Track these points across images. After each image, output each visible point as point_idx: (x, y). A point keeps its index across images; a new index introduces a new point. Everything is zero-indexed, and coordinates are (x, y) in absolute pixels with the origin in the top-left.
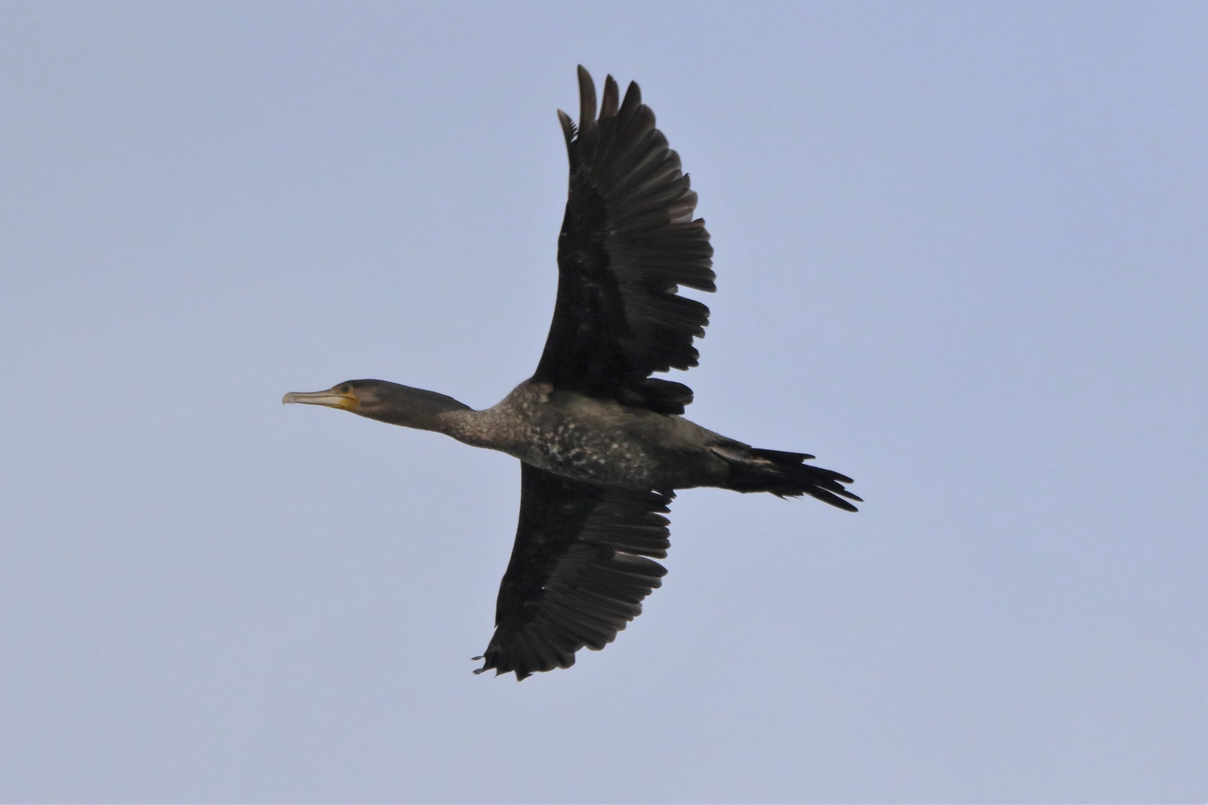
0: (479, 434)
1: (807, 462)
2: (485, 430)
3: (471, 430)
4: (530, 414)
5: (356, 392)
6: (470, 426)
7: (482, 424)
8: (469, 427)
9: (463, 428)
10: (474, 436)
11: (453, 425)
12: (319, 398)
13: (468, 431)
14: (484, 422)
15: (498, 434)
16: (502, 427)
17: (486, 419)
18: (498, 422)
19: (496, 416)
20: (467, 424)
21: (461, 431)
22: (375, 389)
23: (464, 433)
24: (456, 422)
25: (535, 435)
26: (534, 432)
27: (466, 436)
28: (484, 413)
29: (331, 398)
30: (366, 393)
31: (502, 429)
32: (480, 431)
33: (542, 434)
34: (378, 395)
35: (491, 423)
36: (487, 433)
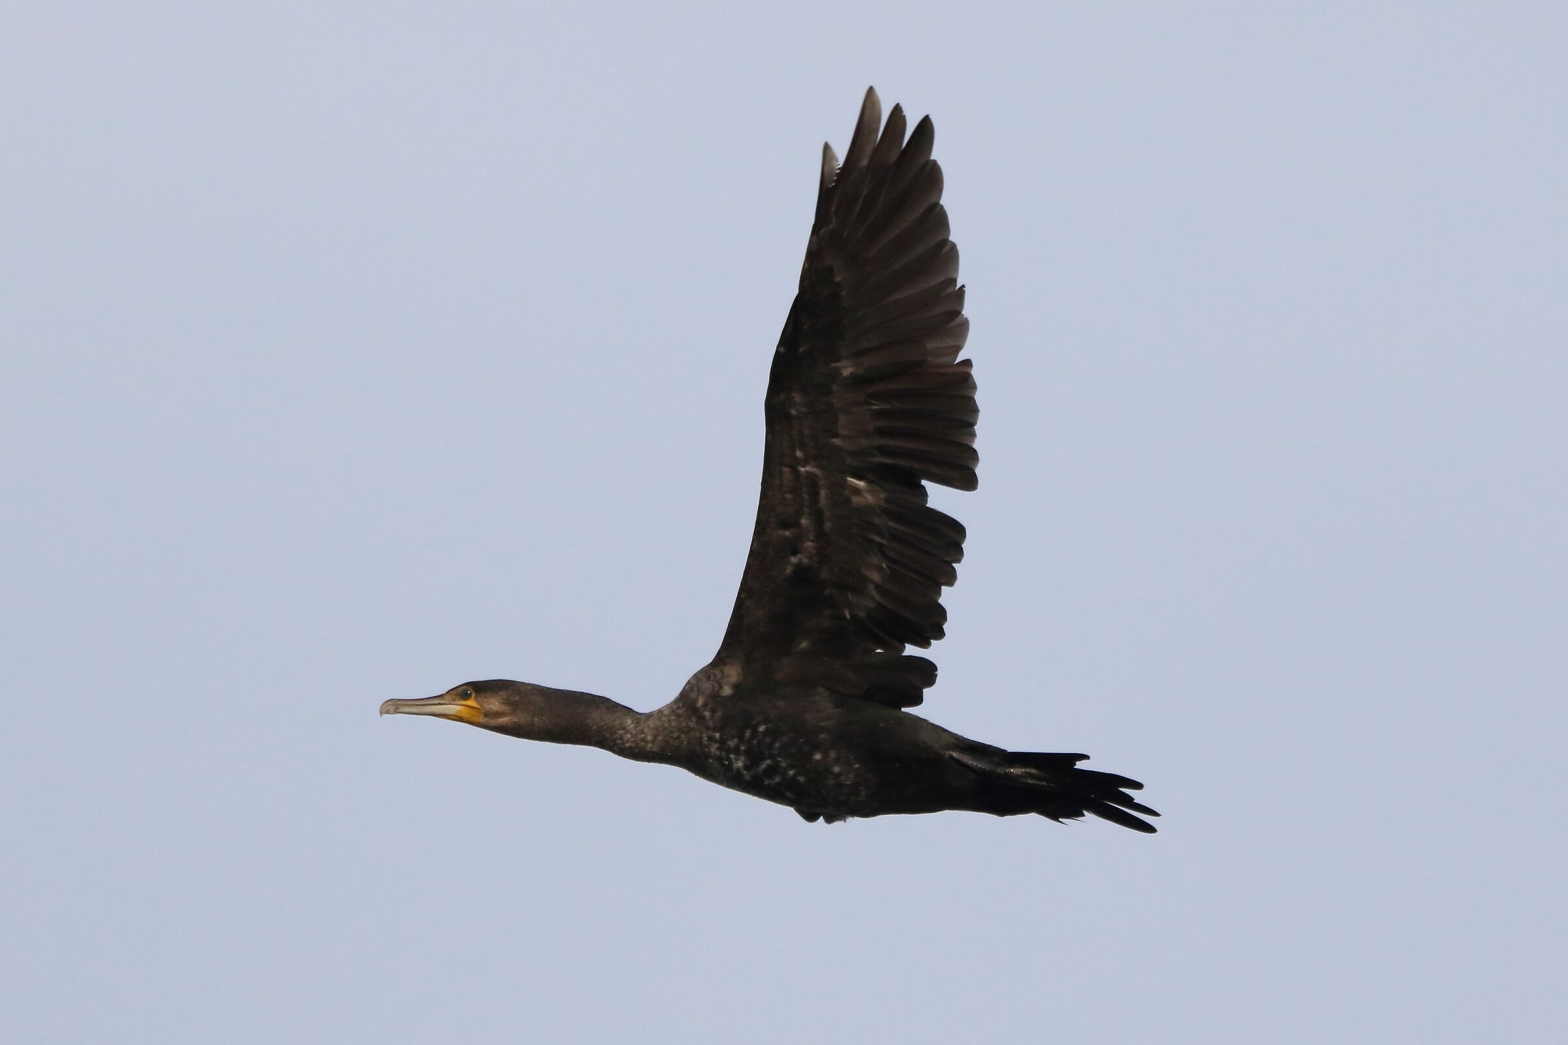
0: (643, 744)
1: (1080, 765)
2: (649, 738)
3: (632, 739)
4: (707, 714)
5: (478, 698)
6: (631, 733)
7: (646, 730)
8: (629, 736)
9: (621, 738)
10: (636, 747)
11: (608, 735)
12: (428, 707)
13: (628, 741)
14: (648, 727)
15: (667, 742)
16: (672, 732)
17: (651, 723)
18: (666, 725)
19: (664, 719)
20: (627, 732)
21: (619, 742)
22: (503, 694)
23: (623, 744)
24: (612, 730)
25: (713, 744)
26: (711, 739)
27: (625, 748)
28: (649, 716)
29: (445, 706)
30: (492, 700)
31: (672, 735)
32: (644, 740)
33: (722, 742)
34: (507, 702)
35: (657, 728)
36: (653, 742)
